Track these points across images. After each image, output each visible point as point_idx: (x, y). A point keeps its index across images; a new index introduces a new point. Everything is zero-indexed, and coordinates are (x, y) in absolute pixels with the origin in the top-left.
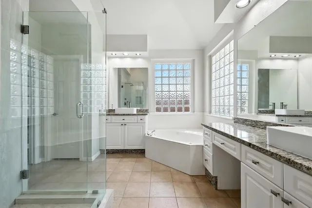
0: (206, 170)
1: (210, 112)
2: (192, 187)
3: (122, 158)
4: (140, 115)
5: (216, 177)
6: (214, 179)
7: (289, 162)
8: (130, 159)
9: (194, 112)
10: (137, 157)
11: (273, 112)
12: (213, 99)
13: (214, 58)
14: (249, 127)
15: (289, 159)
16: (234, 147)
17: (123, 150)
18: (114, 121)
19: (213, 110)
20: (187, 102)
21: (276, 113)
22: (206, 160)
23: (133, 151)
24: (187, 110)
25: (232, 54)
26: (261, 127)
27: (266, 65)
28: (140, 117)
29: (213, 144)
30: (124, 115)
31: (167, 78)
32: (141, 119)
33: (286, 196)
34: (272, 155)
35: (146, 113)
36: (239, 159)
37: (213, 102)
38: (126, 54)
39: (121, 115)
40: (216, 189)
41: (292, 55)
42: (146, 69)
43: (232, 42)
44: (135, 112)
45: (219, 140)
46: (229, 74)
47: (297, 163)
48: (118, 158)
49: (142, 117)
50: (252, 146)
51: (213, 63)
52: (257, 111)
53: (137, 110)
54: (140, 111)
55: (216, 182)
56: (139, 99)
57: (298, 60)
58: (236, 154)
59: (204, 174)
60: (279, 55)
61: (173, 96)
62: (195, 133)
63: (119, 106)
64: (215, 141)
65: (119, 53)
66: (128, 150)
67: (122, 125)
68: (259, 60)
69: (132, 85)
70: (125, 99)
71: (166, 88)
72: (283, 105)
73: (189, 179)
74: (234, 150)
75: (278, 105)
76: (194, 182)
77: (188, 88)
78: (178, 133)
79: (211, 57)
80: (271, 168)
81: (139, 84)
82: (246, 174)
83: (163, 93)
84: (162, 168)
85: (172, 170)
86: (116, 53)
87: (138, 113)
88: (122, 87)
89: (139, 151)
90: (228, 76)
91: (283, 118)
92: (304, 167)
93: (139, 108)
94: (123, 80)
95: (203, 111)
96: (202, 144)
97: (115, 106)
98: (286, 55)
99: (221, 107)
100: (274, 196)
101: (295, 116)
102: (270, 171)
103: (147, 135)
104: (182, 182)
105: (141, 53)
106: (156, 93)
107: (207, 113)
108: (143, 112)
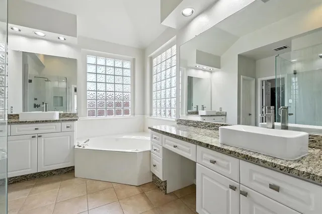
0: (154, 175)
1: (151, 114)
2: (142, 199)
3: (33, 186)
4: (66, 120)
5: (165, 182)
6: (163, 184)
7: (247, 158)
8: (51, 185)
9: (134, 114)
10: (61, 180)
11: (197, 113)
12: (154, 102)
13: (155, 60)
14: (192, 127)
15: (247, 156)
16: (188, 149)
17: (35, 174)
18: (17, 133)
19: (154, 112)
20: (127, 104)
21: (200, 114)
22: (154, 166)
23: (54, 173)
24: (127, 112)
25: (175, 58)
26: (202, 127)
27: (193, 73)
28: (65, 124)
29: (163, 147)
30: (37, 122)
31: (103, 76)
32: (67, 127)
33: (242, 188)
34: (231, 153)
35: (74, 118)
36: (194, 160)
37: (154, 104)
38: (40, 33)
39: (32, 122)
40: (166, 194)
41: (209, 68)
42: (75, 61)
43: (174, 47)
44: (57, 118)
45: (170, 143)
46: (171, 78)
47: (254, 158)
48: (27, 188)
49: (69, 124)
50: (210, 147)
51: (154, 65)
52: (187, 112)
53: (60, 114)
54: (64, 115)
55: (166, 187)
56: (59, 99)
57: (211, 72)
58: (190, 155)
59: (151, 181)
60: (201, 66)
61: (110, 97)
62: (134, 137)
63: (24, 109)
64: (166, 145)
65: (26, 30)
66: (45, 172)
67: (33, 137)
68: (188, 68)
69: (48, 81)
70: (36, 99)
71: (101, 87)
72: (203, 108)
73: (136, 191)
74: (189, 152)
75: (200, 108)
76: (143, 193)
77: (128, 88)
78: (117, 140)
79: (151, 59)
80: (228, 165)
81: (59, 79)
82: (202, 174)
83: (98, 92)
84: (102, 185)
85: (114, 185)
86: (21, 28)
87: (62, 119)
88: (30, 81)
89: (65, 171)
90: (170, 80)
91: (204, 118)
92: (260, 161)
93: (62, 112)
94: (32, 72)
95: (144, 113)
96: (149, 148)
97: (18, 110)
98: (205, 67)
99: (162, 110)
100: (231, 190)
101: (212, 116)
102: (227, 168)
103: (76, 147)
104: (129, 197)
105: (66, 37)
106: (88, 92)
107: (147, 116)
108: (70, 118)
